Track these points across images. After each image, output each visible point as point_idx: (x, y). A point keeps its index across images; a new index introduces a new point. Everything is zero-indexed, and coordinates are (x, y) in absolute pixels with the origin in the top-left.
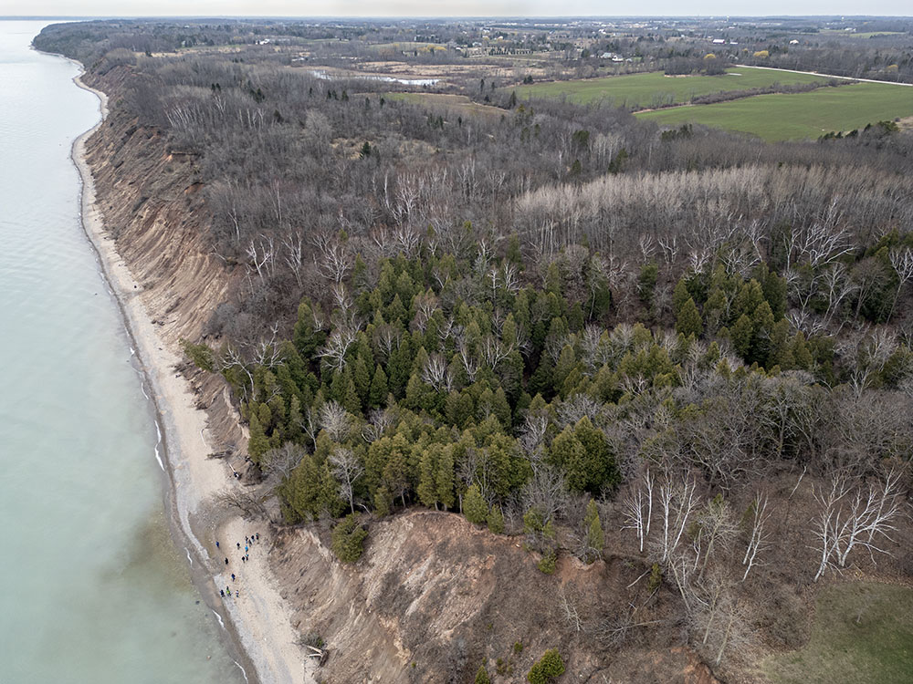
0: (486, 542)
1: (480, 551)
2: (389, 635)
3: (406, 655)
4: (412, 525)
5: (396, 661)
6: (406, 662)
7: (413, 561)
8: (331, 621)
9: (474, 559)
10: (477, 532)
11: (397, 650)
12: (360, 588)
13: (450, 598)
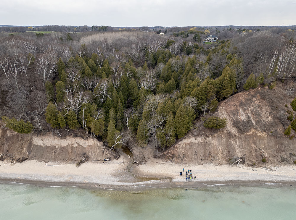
0: (252, 93)
1: (253, 96)
2: (254, 135)
3: (264, 134)
4: (224, 107)
5: (263, 139)
6: (266, 135)
7: (236, 114)
8: (229, 152)
9: (254, 99)
10: (247, 93)
11: (260, 136)
12: (229, 134)
13: (260, 112)
